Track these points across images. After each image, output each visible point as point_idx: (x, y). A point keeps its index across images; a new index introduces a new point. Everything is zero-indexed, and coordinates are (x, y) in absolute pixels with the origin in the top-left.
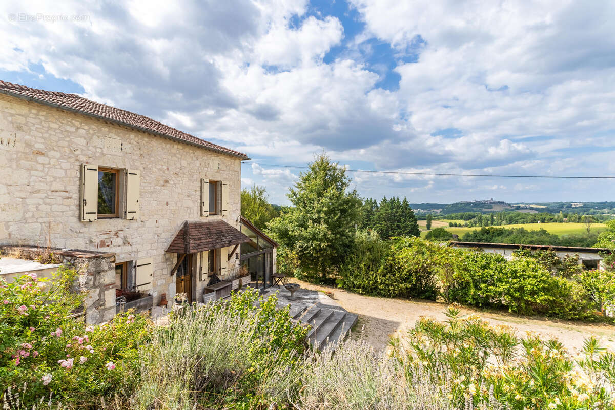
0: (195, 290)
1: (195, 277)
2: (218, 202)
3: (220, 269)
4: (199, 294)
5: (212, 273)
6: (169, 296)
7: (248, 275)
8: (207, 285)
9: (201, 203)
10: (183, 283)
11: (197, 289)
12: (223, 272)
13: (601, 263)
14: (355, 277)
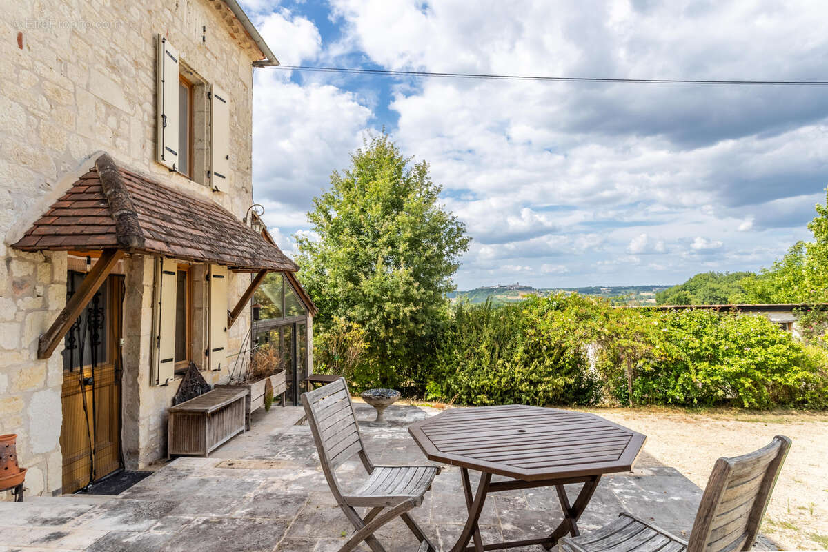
0: (135, 419)
1: (135, 370)
2: (196, 146)
3: (207, 353)
4: (150, 432)
5: (184, 365)
6: (29, 446)
7: (280, 371)
8: (174, 402)
9: (155, 117)
10: (89, 395)
11: (141, 415)
12: (216, 359)
13: (795, 325)
14: (471, 373)
